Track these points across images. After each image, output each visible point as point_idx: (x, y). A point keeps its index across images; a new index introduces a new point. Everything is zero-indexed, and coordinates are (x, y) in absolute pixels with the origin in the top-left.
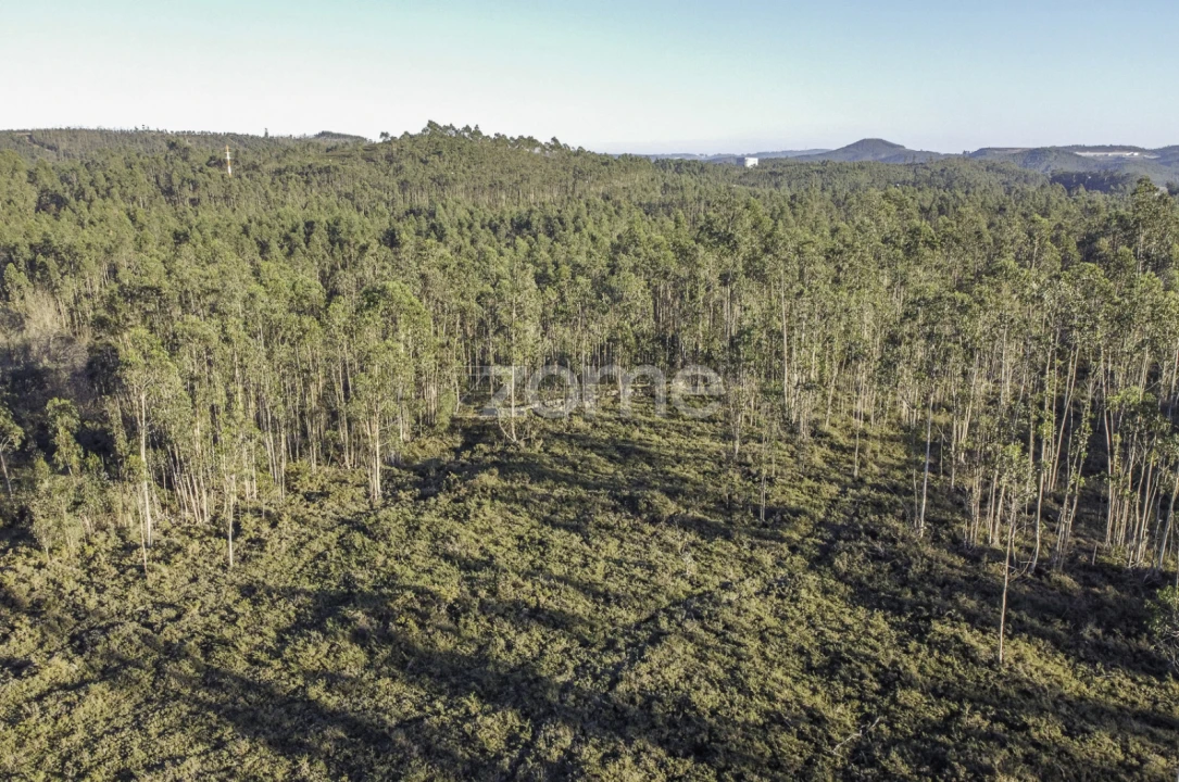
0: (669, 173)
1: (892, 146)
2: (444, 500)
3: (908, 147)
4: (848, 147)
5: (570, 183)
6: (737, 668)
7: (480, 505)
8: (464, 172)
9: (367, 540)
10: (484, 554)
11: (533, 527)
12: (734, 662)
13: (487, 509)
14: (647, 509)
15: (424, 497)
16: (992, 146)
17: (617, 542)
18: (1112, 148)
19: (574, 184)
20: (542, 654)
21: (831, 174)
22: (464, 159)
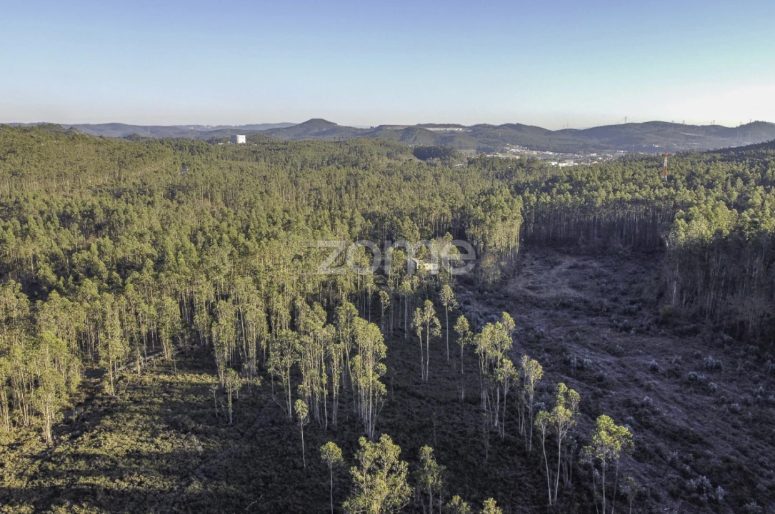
0: (186, 153)
1: (330, 123)
2: (86, 437)
3: (339, 124)
4: (303, 123)
5: (117, 171)
6: (218, 488)
7: (105, 438)
8: (36, 166)
9: (54, 465)
10: (112, 462)
11: (132, 444)
12: (216, 487)
13: (109, 439)
14: (183, 427)
15: (75, 437)
16: (386, 124)
17: (171, 445)
18: (449, 126)
19: (119, 171)
20: (145, 499)
21: (290, 151)
22: (35, 156)
